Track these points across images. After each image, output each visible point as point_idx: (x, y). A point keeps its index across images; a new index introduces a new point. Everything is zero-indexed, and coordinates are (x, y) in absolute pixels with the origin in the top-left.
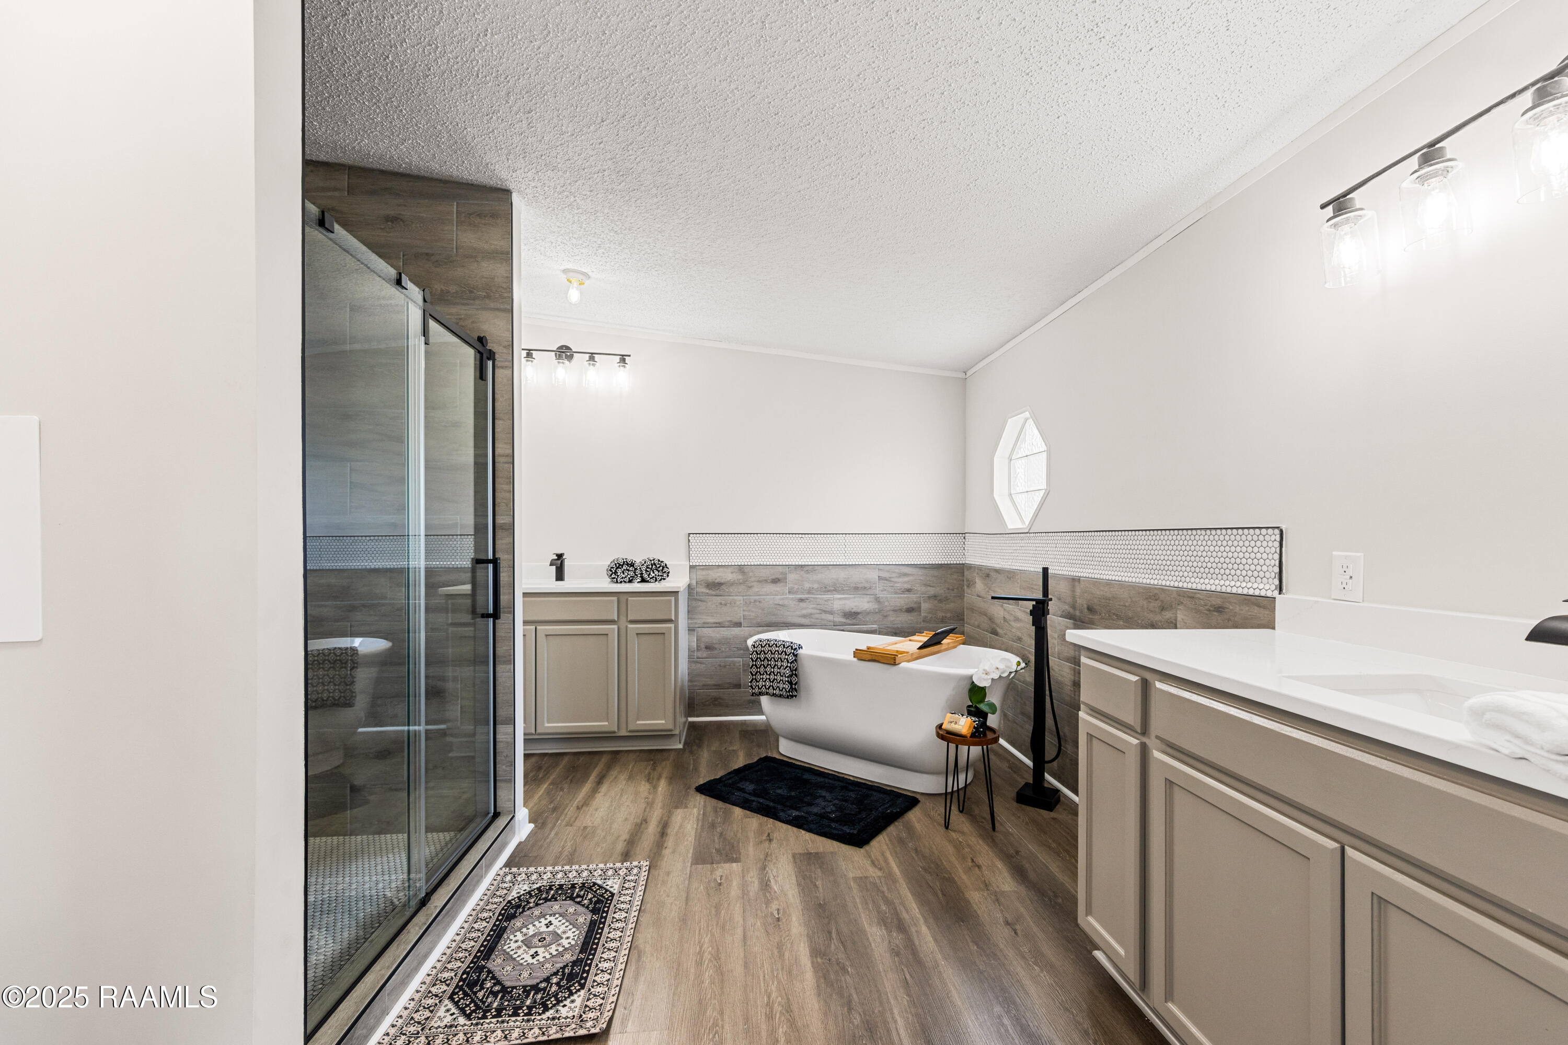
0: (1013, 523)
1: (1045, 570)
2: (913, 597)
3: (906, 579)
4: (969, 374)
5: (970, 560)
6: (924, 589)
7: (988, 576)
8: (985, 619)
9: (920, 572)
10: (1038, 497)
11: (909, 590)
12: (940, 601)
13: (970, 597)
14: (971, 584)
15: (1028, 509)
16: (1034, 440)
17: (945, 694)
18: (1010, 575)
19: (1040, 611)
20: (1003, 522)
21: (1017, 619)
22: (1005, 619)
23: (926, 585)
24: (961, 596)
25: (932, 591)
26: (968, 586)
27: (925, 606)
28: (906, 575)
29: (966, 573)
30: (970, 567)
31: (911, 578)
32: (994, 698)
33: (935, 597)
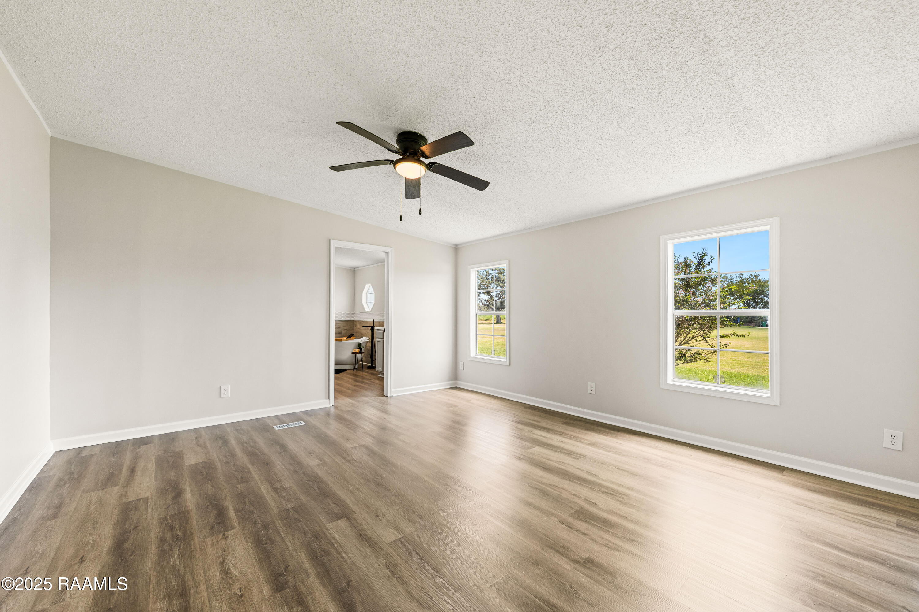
0: (367, 310)
1: (374, 320)
2: (340, 330)
3: (338, 325)
4: (356, 269)
5: (356, 319)
6: (343, 327)
7: (361, 323)
8: (360, 334)
9: (342, 323)
10: (373, 304)
11: (339, 328)
12: (348, 331)
13: (356, 329)
14: (356, 326)
15: (371, 307)
16: (372, 290)
17: (353, 346)
18: (366, 322)
19: (372, 329)
20: (364, 309)
21: (368, 333)
22: (365, 333)
23: (344, 326)
24: (353, 329)
25: (345, 328)
26: (355, 326)
27: (343, 332)
28: (338, 323)
29: (355, 323)
30: (356, 321)
31: (340, 324)
32: (363, 345)
33: (346, 329)
